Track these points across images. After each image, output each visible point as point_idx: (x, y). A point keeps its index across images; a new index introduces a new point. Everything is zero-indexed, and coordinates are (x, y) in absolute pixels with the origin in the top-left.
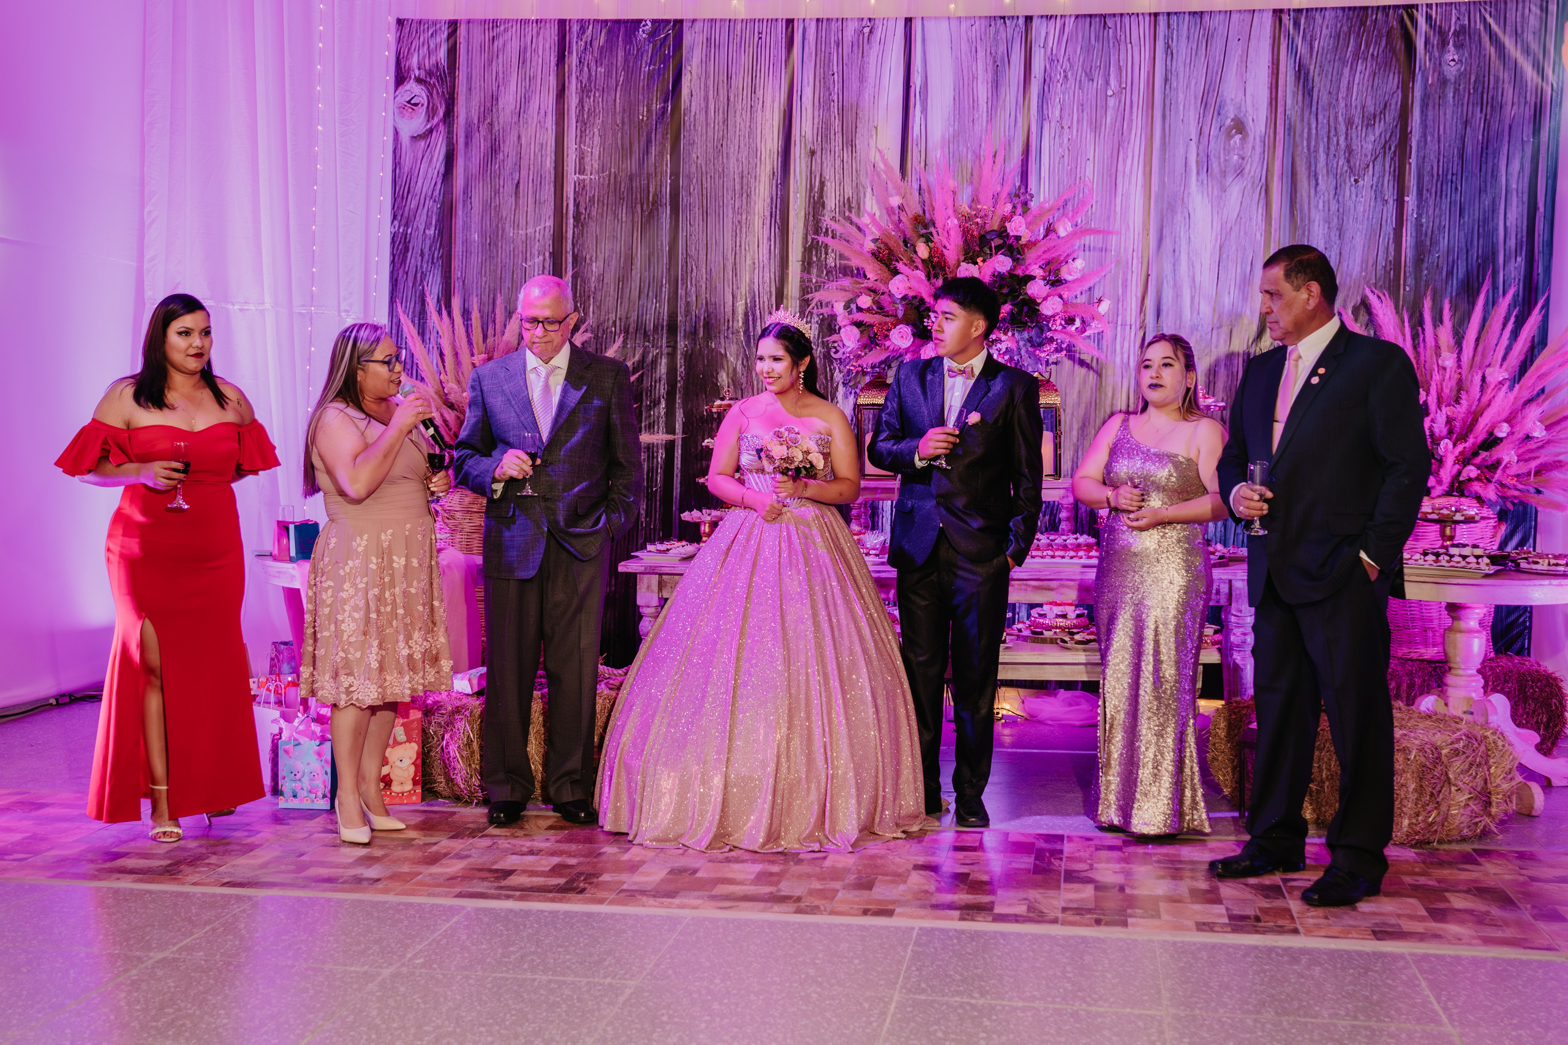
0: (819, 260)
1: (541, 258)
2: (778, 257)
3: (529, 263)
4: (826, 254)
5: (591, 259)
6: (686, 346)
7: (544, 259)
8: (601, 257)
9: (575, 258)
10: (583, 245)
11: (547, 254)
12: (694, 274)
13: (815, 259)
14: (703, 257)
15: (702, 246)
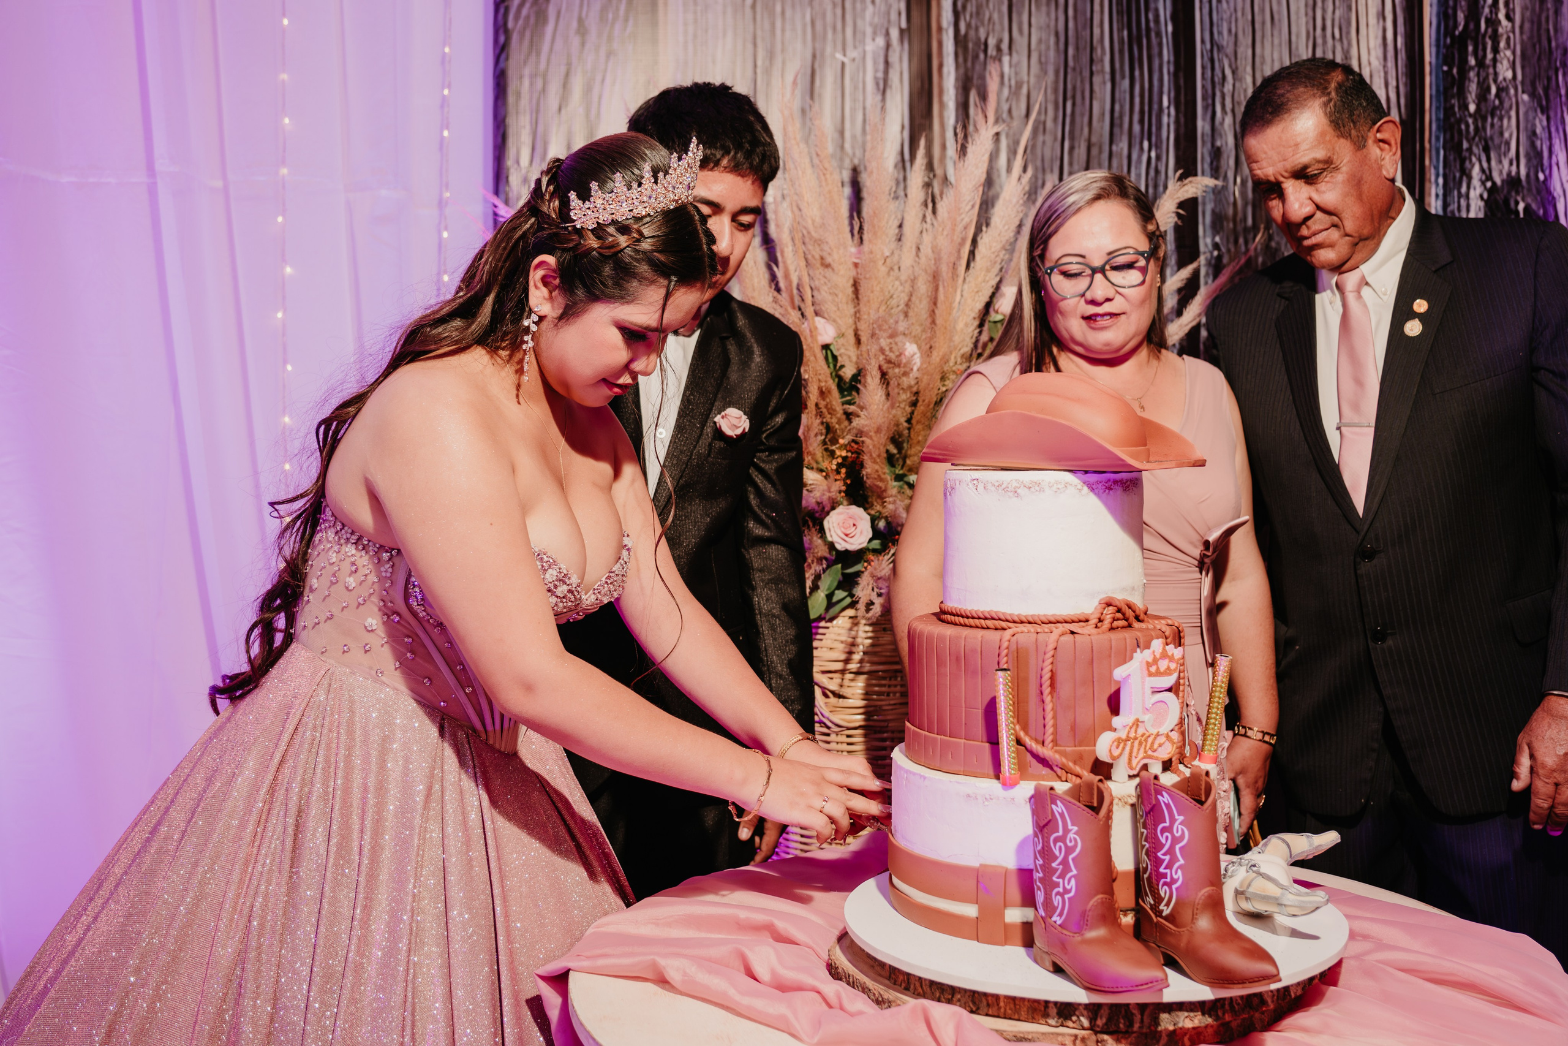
0: (1481, 64)
1: (881, 41)
2: (1402, 55)
3: (852, 53)
4: (1496, 50)
5: (999, 49)
6: (1216, 246)
7: (888, 46)
8: (1021, 42)
9: (960, 41)
10: (978, 13)
11: (895, 34)
12: (1229, 87)
13: (1472, 61)
14: (1245, 51)
15: (1244, 24)
